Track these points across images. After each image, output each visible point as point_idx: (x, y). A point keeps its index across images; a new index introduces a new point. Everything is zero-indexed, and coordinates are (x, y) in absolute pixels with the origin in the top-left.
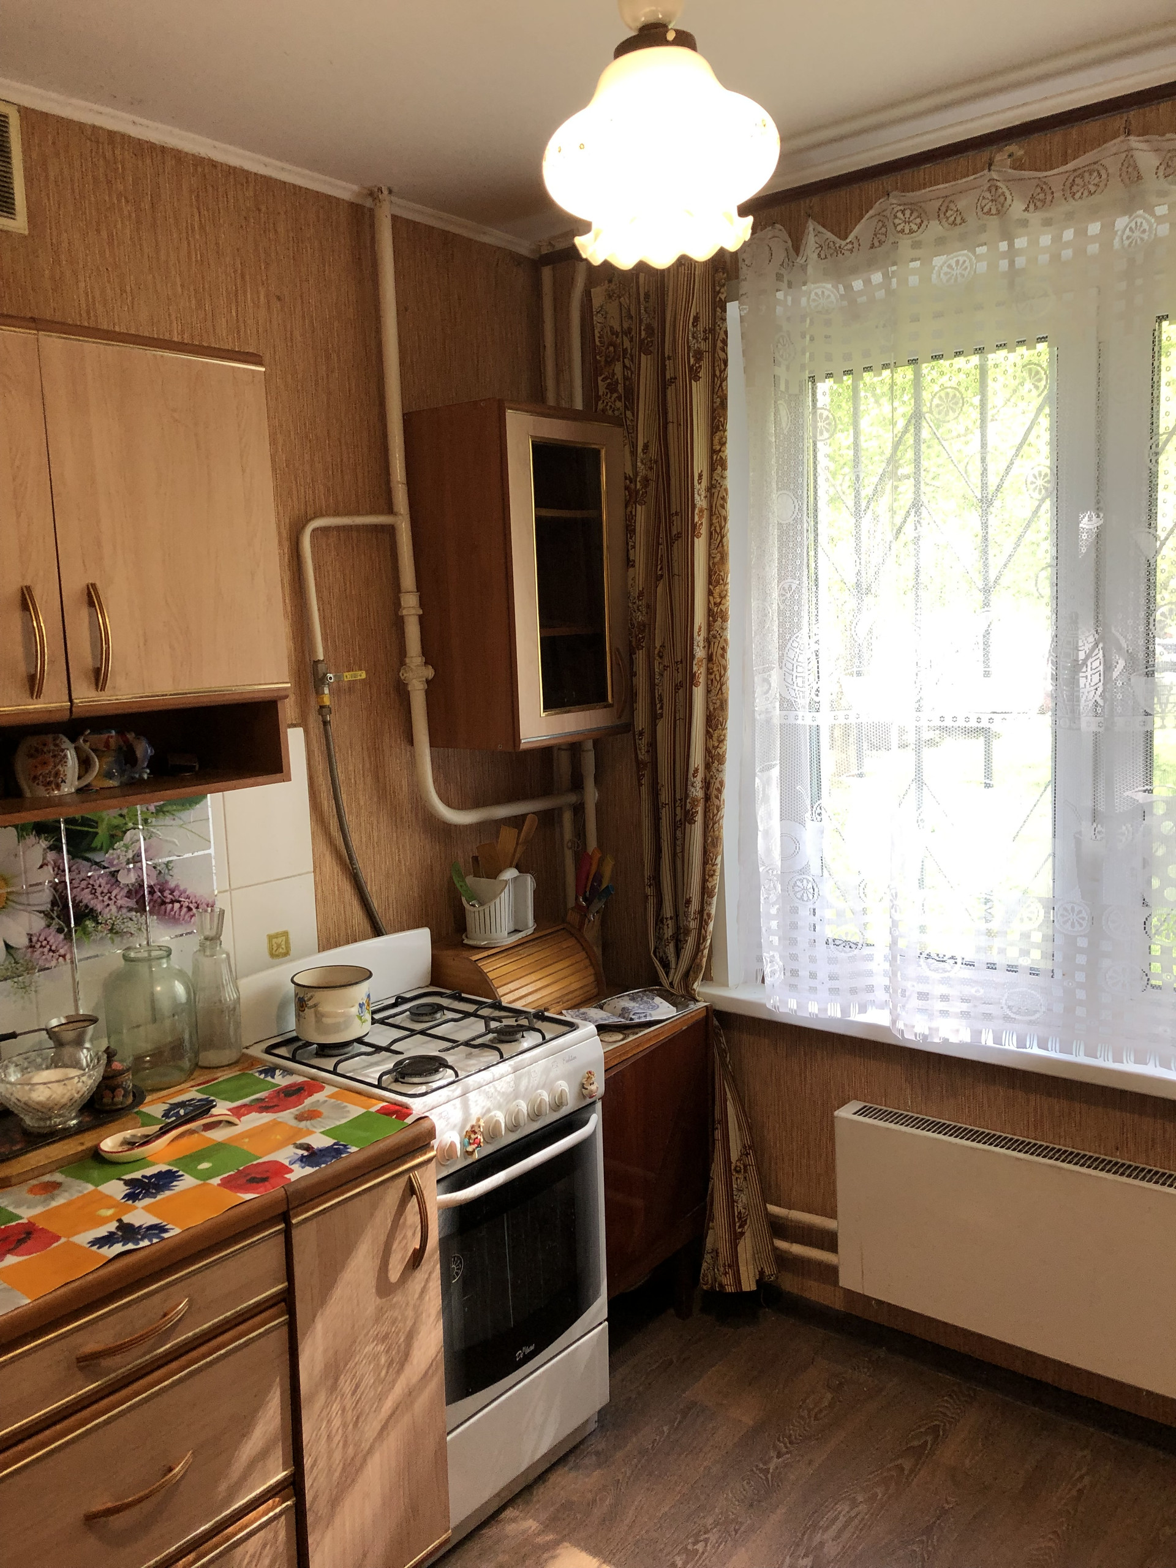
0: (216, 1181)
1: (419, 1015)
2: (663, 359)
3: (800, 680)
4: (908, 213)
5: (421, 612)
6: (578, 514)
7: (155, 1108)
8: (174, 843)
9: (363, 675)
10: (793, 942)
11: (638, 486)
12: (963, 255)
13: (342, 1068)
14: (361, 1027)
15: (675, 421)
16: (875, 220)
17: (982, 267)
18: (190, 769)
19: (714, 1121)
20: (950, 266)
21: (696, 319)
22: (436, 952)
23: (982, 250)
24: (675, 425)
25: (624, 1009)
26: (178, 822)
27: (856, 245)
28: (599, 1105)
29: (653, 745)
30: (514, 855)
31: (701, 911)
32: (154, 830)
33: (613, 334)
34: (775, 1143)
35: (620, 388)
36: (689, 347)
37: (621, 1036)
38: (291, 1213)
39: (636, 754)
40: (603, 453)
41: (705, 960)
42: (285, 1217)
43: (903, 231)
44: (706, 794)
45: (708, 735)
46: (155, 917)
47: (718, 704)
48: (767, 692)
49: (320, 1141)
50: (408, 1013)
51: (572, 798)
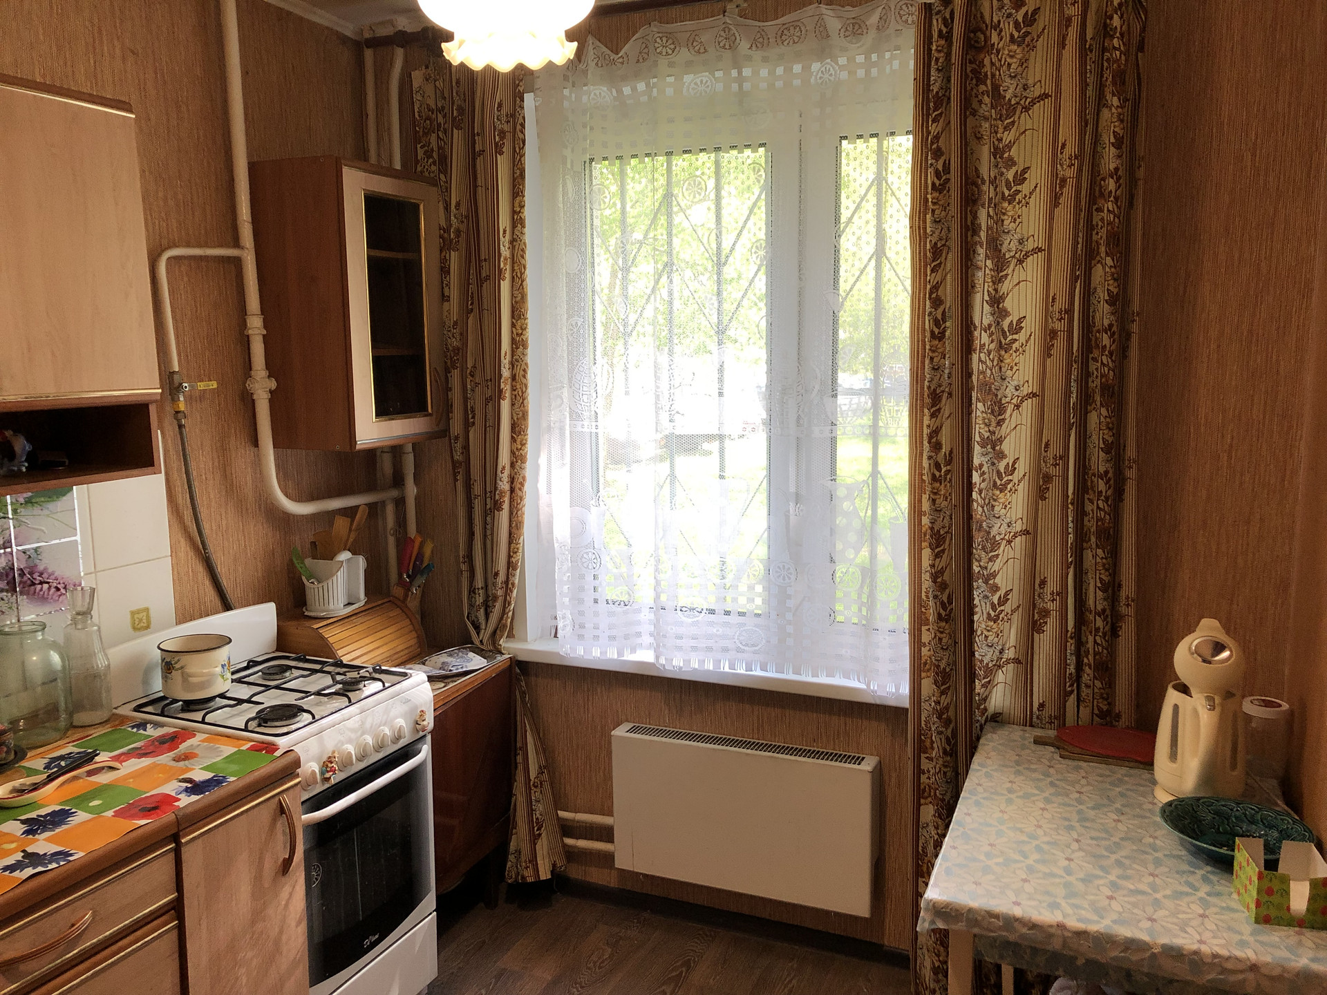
0: (110, 813)
1: (270, 674)
2: (474, 135)
3: (585, 398)
4: (664, 39)
5: (265, 332)
6: (400, 256)
7: (35, 762)
8: (43, 531)
9: (214, 385)
10: (581, 601)
11: (452, 236)
12: (705, 76)
13: (209, 718)
14: (223, 684)
15: (483, 185)
16: (641, 41)
17: (720, 87)
18: (62, 464)
19: (516, 749)
20: (696, 84)
21: (500, 105)
22: (281, 623)
23: (719, 74)
24: (484, 189)
25: (443, 663)
26: (46, 512)
27: (625, 59)
28: (429, 738)
29: (466, 448)
30: (348, 540)
31: (507, 582)
32: (24, 520)
33: (429, 111)
34: (564, 762)
35: (435, 155)
36: (495, 127)
37: (443, 685)
38: (181, 833)
39: (452, 457)
40: (421, 207)
41: (509, 620)
42: (176, 838)
43: (660, 53)
44: (511, 487)
45: (513, 440)
46: (25, 597)
47: (521, 415)
48: (560, 405)
49: (200, 775)
50: (260, 673)
51: (394, 493)
